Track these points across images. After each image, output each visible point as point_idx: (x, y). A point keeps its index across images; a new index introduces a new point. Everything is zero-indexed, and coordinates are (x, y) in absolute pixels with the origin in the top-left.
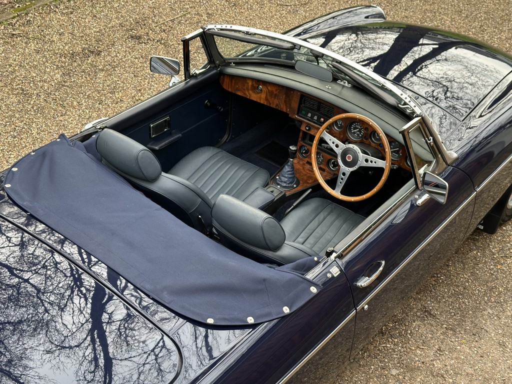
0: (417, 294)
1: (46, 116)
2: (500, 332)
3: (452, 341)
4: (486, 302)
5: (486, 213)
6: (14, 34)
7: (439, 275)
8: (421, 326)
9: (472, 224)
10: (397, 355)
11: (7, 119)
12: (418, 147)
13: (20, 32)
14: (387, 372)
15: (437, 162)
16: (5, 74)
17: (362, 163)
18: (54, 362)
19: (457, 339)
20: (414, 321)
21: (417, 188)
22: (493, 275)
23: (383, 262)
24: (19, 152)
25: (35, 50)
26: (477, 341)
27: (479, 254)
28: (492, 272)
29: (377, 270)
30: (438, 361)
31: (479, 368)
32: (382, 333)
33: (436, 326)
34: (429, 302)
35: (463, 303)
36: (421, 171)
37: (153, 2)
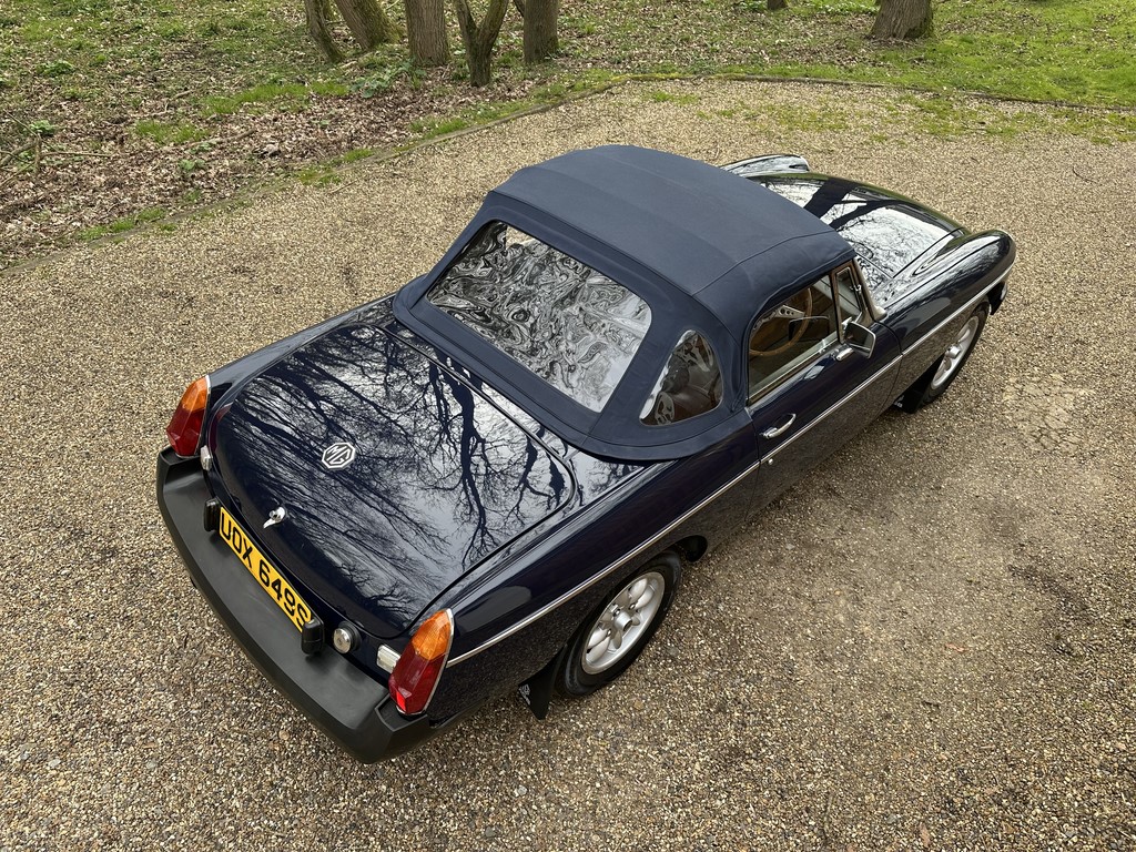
0: (821, 470)
2: (912, 517)
3: (856, 522)
4: (898, 485)
5: (908, 386)
6: (395, 174)
7: (847, 454)
8: (823, 503)
9: (889, 397)
10: (794, 530)
13: (401, 173)
15: (863, 315)
21: (839, 342)
23: (794, 416)
29: (786, 423)
30: (839, 540)
31: (885, 551)
32: (779, 507)
33: (840, 505)
34: (834, 480)
35: (873, 484)
36: (845, 323)
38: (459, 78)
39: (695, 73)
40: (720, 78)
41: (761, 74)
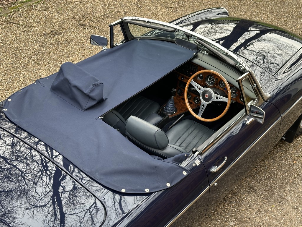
0: (246, 177)
1: (29, 70)
2: (295, 200)
3: (266, 206)
4: (287, 183)
5: (287, 130)
6: (11, 22)
7: (259, 167)
8: (248, 196)
9: (279, 136)
10: (234, 214)
11: (6, 72)
12: (247, 90)
13: (14, 21)
14: (228, 224)
15: (259, 99)
16: (5, 45)
17: (214, 99)
18: (30, 215)
19: (269, 205)
20: (244, 194)
21: (247, 114)
22: (291, 167)
23: (226, 158)
24: (12, 91)
25: (23, 31)
26: (281, 206)
27: (283, 154)
28: (290, 165)
29: (222, 163)
30: (258, 218)
31: (282, 222)
32: (225, 200)
33: (257, 197)
34: (253, 183)
35: (273, 183)
36: (249, 104)
37: (93, 5)
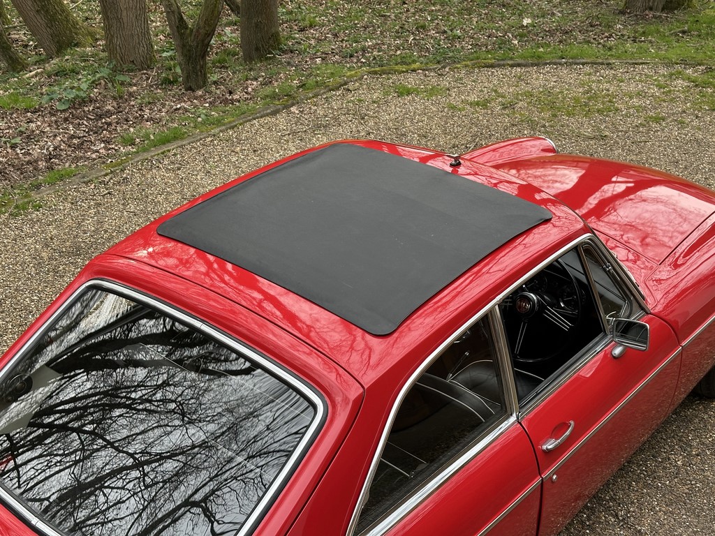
38: (168, 83)
39: (438, 62)
40: (466, 66)
41: (511, 59)
